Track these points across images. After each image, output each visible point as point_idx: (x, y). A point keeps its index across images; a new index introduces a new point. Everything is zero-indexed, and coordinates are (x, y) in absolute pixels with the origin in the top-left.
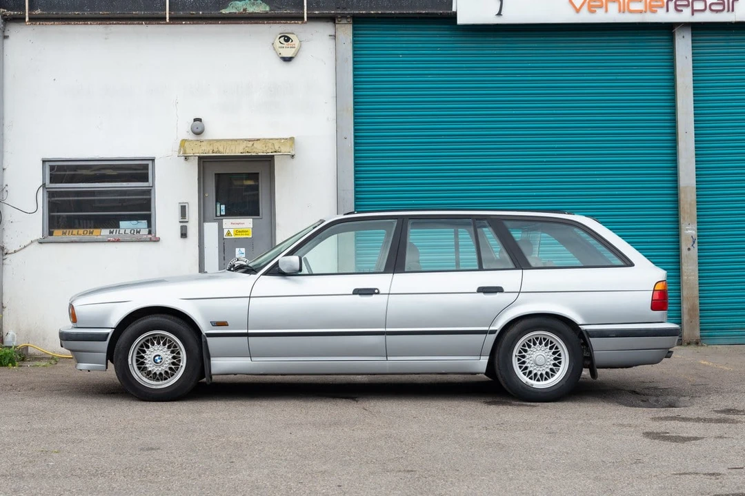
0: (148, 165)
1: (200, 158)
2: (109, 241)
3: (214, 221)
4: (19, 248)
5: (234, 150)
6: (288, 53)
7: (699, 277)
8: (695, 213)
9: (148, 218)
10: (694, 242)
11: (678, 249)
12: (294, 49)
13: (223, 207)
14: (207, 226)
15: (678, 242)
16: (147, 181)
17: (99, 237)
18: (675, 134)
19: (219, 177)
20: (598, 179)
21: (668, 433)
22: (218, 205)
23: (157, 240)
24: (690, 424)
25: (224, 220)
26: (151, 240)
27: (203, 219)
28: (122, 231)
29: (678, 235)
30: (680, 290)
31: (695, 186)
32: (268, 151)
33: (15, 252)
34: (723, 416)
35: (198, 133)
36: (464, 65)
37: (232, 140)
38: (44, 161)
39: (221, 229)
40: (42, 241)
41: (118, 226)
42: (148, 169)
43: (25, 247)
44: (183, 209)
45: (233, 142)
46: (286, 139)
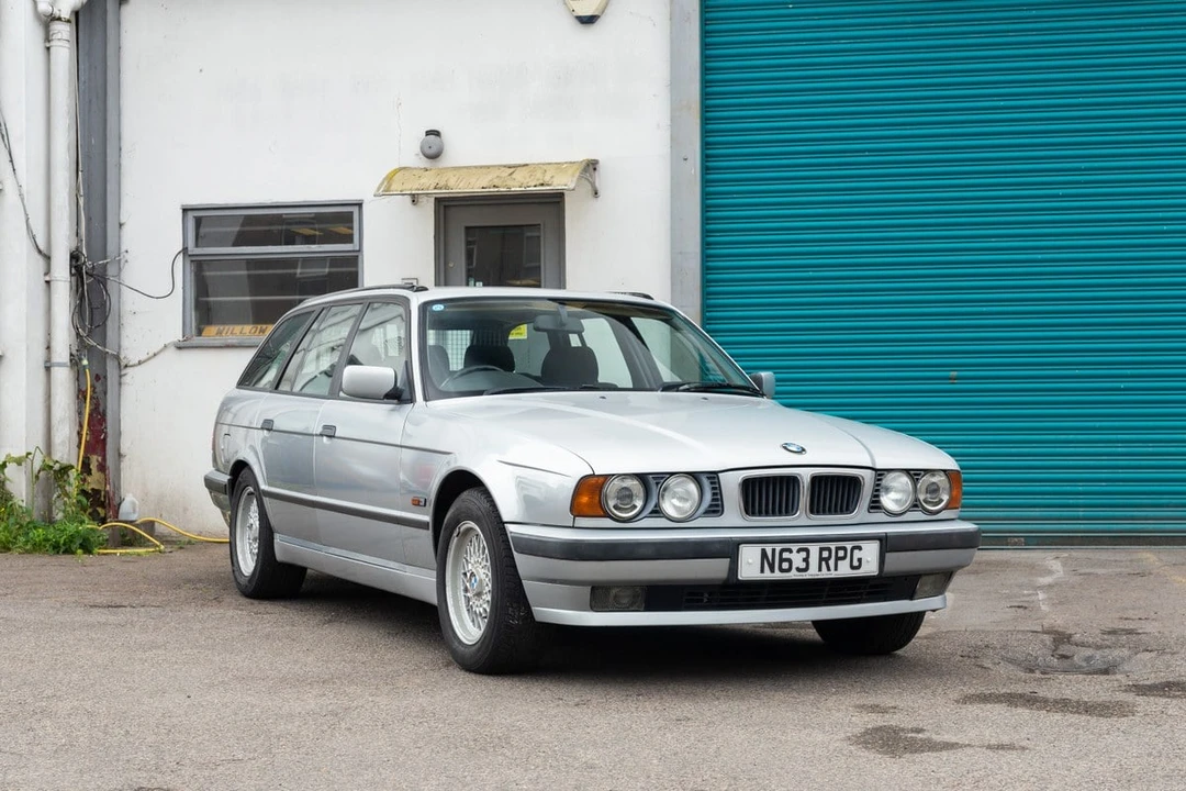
0: (352, 213)
4: (145, 357)
33: (140, 363)
38: (185, 210)
40: (181, 344)
43: (155, 355)
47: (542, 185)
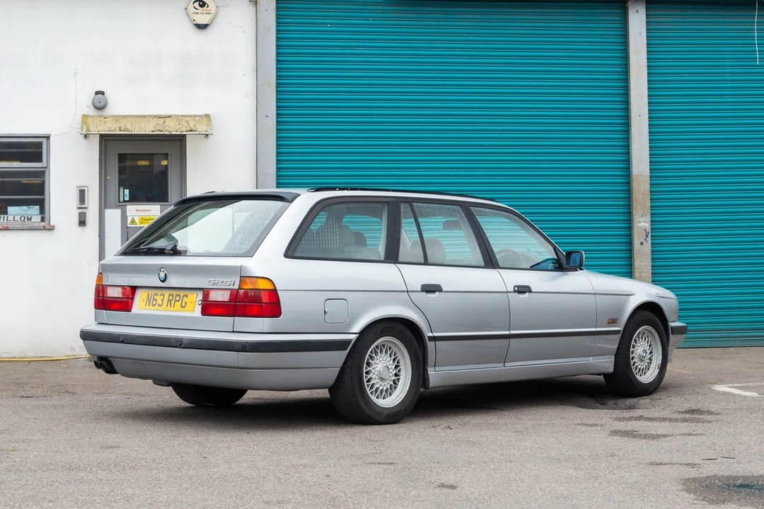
1: (102, 136)
3: (117, 207)
5: (143, 127)
6: (202, 20)
7: (653, 274)
8: (648, 204)
9: (41, 204)
10: (647, 236)
11: (630, 243)
12: (209, 16)
13: (127, 192)
14: (109, 212)
15: (630, 236)
16: (40, 161)
18: (627, 117)
19: (122, 157)
20: (544, 165)
21: (636, 431)
22: (122, 190)
23: (51, 229)
24: (656, 424)
25: (128, 206)
26: (44, 229)
27: (104, 205)
28: (11, 218)
29: (630, 228)
31: (649, 174)
32: (182, 130)
34: (687, 416)
35: (100, 108)
36: (399, 37)
37: (140, 116)
39: (124, 217)
41: (6, 213)
42: (41, 147)
44: (82, 194)
45: (142, 119)
46: (201, 116)
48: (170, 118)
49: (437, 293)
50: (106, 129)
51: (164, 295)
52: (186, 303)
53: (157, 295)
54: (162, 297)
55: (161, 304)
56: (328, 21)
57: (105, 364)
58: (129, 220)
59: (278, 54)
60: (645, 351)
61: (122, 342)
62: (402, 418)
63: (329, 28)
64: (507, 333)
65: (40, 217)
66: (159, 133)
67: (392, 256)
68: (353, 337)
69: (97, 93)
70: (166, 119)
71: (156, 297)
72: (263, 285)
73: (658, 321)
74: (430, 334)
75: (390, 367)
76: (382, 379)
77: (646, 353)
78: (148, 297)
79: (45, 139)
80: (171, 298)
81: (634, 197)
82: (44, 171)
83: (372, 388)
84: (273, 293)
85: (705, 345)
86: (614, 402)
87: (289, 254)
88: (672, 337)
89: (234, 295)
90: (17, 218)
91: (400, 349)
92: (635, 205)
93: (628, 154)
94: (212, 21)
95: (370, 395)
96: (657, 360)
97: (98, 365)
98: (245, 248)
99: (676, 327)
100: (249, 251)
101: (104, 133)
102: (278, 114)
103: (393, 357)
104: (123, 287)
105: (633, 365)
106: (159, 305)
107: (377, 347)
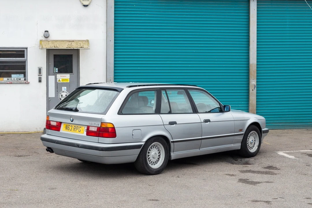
0: (24, 50)
2: (7, 83)
3: (53, 75)
5: (63, 46)
6: (86, 3)
7: (257, 101)
8: (256, 75)
9: (24, 74)
10: (255, 87)
11: (248, 90)
12: (89, 2)
13: (57, 69)
14: (50, 77)
15: (248, 87)
16: (24, 57)
17: (3, 81)
18: (249, 41)
19: (56, 56)
20: (216, 60)
21: (248, 180)
22: (55, 68)
23: (28, 83)
24: (256, 175)
25: (57, 75)
26: (26, 83)
27: (48, 74)
28: (13, 79)
29: (248, 84)
30: (248, 107)
31: (256, 63)
32: (78, 47)
34: (268, 170)
35: (47, 37)
37: (62, 41)
39: (56, 79)
42: (24, 52)
44: (40, 70)
46: (85, 41)
47: (82, 47)
48: (73, 42)
49: (175, 125)
50: (49, 47)
51: (72, 126)
52: (80, 130)
53: (70, 126)
54: (71, 127)
55: (71, 129)
56: (134, 4)
57: (50, 150)
58: (58, 80)
59: (115, 16)
60: (252, 140)
61: (56, 143)
62: (161, 172)
63: (135, 7)
64: (201, 138)
65: (24, 78)
66: (69, 48)
67: (158, 111)
68: (143, 143)
69: (46, 31)
70: (72, 42)
71: (69, 127)
72: (109, 126)
73: (258, 129)
74: (172, 140)
75: (157, 153)
76: (154, 158)
77: (253, 141)
78: (66, 126)
79: (26, 49)
80: (75, 128)
81: (250, 72)
82: (25, 61)
83: (150, 161)
84: (113, 129)
85: (275, 128)
86: (240, 159)
87: (119, 113)
88: (263, 134)
89: (99, 129)
90: (15, 79)
91: (160, 146)
92: (251, 76)
93: (248, 56)
94: (90, 4)
95: (149, 164)
96: (257, 143)
97: (47, 150)
98: (102, 111)
99: (265, 131)
100: (104, 112)
101: (48, 48)
102: (115, 40)
103: (158, 149)
104: (57, 122)
105: (248, 146)
106: (70, 130)
107: (152, 146)
